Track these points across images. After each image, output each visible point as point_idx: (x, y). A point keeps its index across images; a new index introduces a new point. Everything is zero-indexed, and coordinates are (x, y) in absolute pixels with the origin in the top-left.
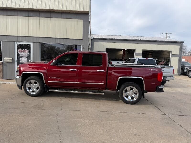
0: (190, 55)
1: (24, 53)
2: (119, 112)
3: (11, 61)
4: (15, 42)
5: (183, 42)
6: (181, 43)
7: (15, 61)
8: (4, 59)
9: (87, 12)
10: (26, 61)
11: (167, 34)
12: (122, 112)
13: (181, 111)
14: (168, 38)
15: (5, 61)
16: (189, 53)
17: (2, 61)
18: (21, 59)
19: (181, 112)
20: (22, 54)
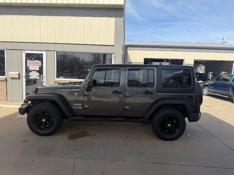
1: (34, 65)
3: (17, 76)
4: (23, 51)
7: (23, 76)
8: (9, 73)
9: (120, 5)
10: (38, 76)
11: (223, 39)
15: (10, 76)
17: (6, 77)
18: (30, 74)
20: (32, 66)
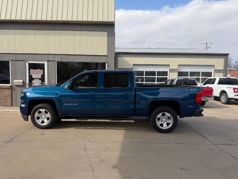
0: (236, 69)
1: (37, 74)
2: (158, 142)
3: (21, 84)
4: (26, 61)
5: (228, 54)
6: (226, 55)
7: (27, 84)
8: (14, 81)
9: (112, 22)
10: (40, 83)
11: (207, 44)
12: (162, 142)
13: (232, 139)
14: (208, 49)
15: (14, 84)
16: (235, 67)
17: (10, 85)
18: (33, 82)
19: (232, 141)
20: (35, 75)
